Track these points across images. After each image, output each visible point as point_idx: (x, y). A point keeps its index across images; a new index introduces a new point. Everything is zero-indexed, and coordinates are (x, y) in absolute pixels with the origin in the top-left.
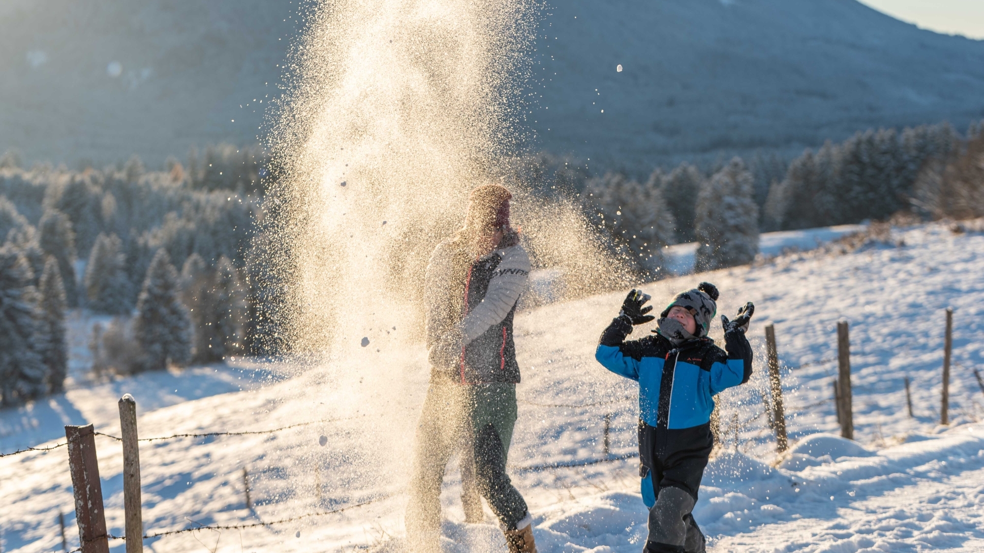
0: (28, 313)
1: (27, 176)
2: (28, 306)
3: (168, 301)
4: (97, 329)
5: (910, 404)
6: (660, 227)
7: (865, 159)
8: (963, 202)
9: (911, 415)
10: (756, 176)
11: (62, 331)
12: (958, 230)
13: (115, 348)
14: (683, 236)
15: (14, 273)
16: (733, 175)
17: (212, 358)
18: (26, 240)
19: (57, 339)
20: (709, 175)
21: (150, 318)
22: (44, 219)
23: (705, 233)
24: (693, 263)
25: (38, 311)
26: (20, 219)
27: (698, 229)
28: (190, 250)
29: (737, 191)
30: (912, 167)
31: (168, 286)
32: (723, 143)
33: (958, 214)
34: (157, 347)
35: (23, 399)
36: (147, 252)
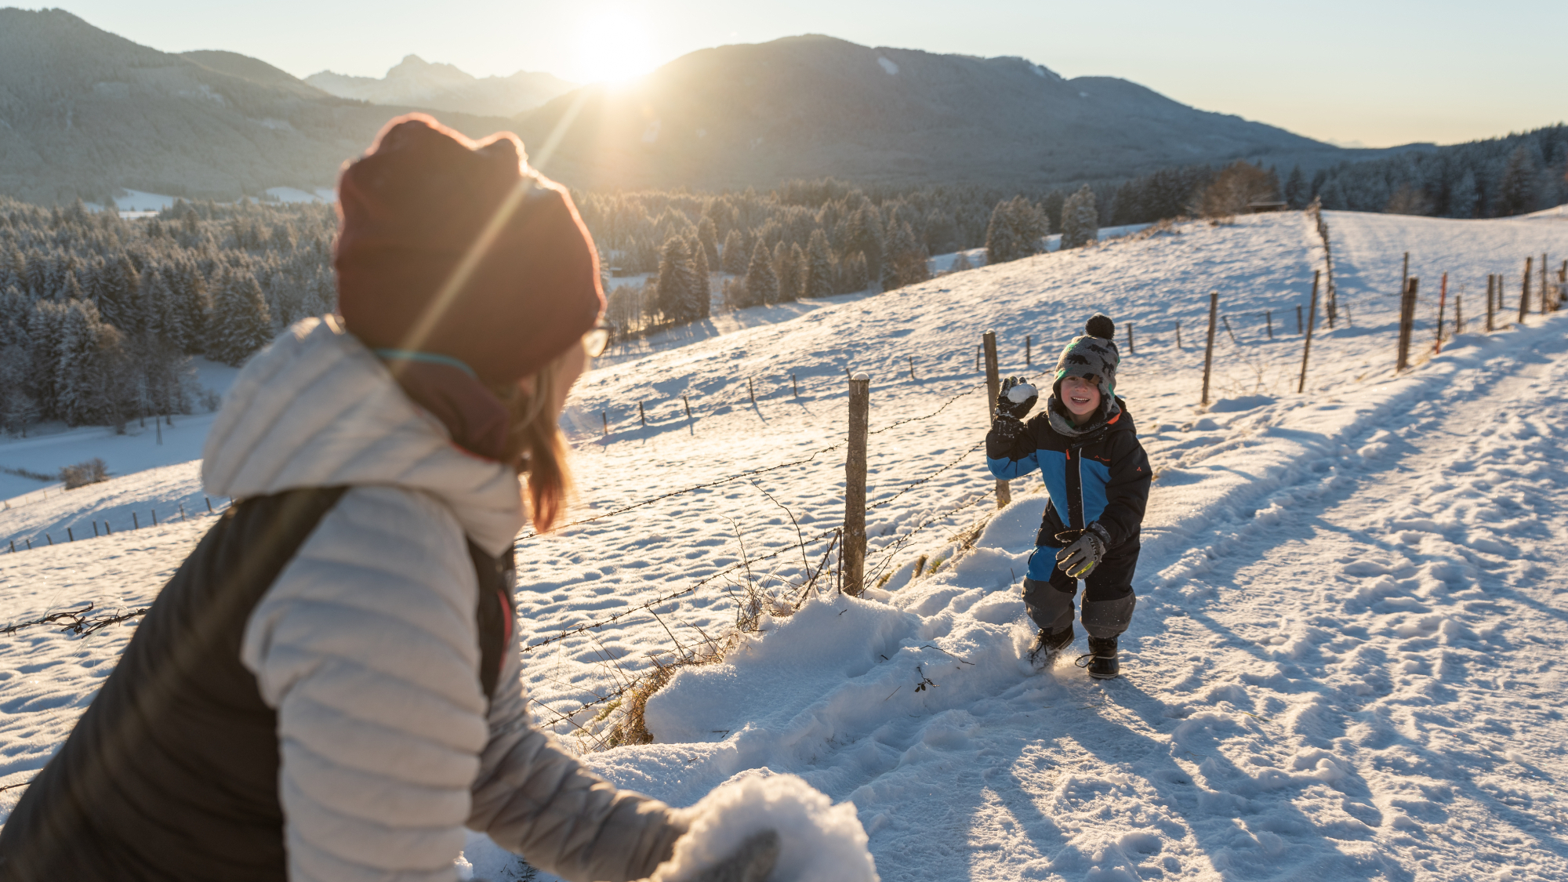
0: (688, 273)
1: (693, 198)
2: (689, 270)
3: (765, 267)
4: (726, 283)
5: (1179, 339)
6: (1041, 224)
7: (1160, 184)
8: (1217, 208)
9: (1180, 347)
10: (1097, 194)
11: (707, 283)
12: (1214, 224)
13: (736, 292)
14: (1054, 230)
15: (681, 251)
16: (1084, 194)
17: (790, 299)
18: (691, 233)
19: (704, 287)
20: (1070, 195)
21: (755, 277)
22: (701, 221)
23: (1067, 228)
24: (1059, 245)
25: (693, 272)
26: (688, 222)
27: (1063, 226)
28: (779, 239)
29: (1085, 203)
30: (1187, 188)
31: (764, 259)
32: (1080, 177)
33: (1214, 215)
34: (759, 293)
35: (687, 321)
36: (756, 239)
